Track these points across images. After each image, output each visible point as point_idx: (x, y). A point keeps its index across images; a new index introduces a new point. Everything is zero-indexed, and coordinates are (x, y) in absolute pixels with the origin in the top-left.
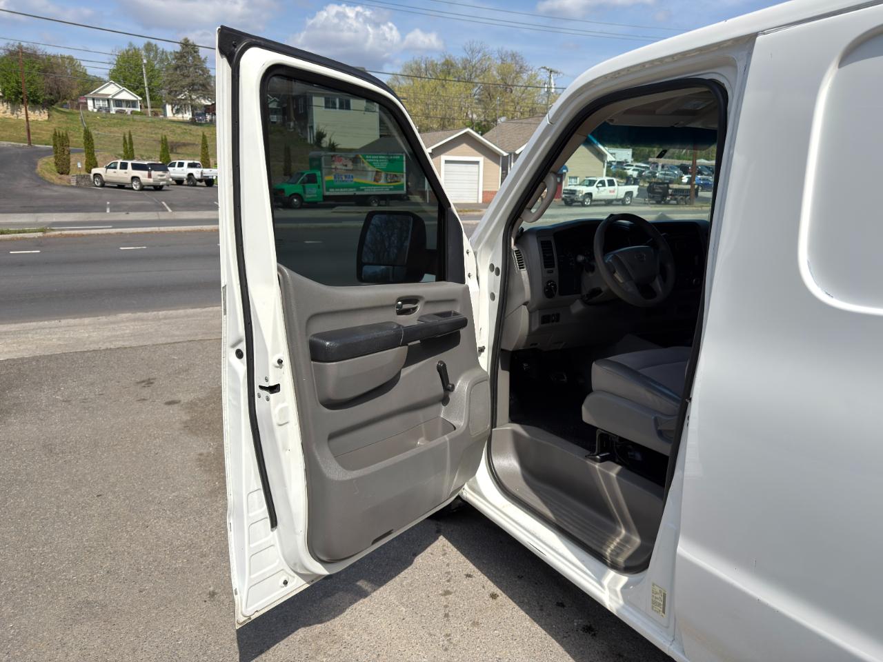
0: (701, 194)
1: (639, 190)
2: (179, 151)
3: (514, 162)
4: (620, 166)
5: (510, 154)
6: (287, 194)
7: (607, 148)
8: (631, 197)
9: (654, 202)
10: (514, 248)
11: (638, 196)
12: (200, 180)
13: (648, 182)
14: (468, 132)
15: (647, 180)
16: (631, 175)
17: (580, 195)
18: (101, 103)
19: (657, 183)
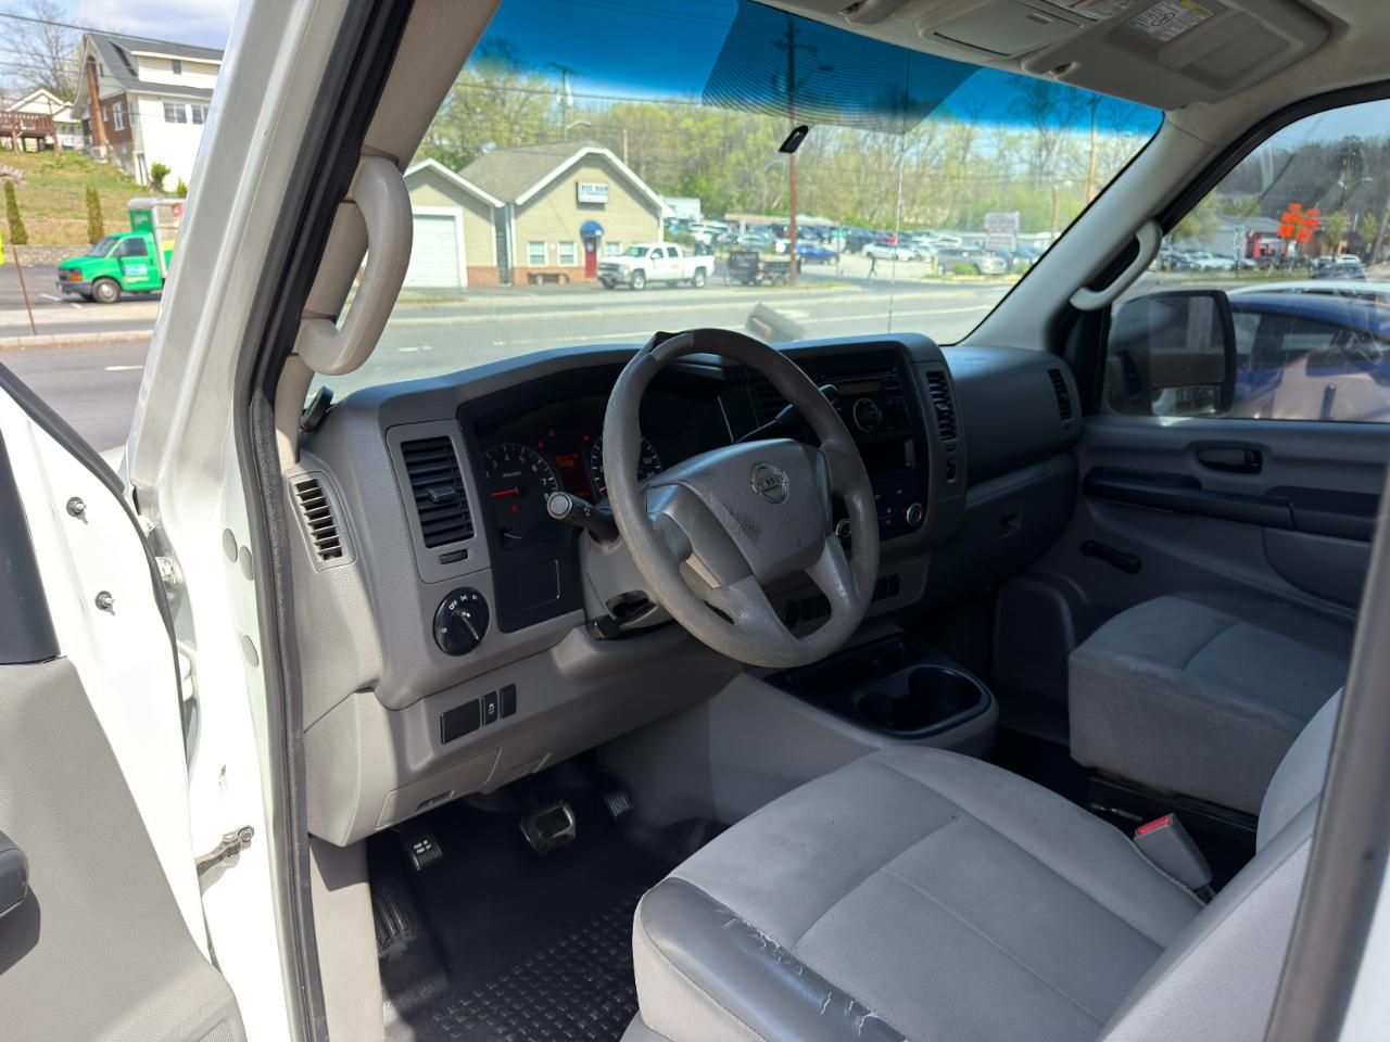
0: (805, 268)
1: (717, 264)
3: (516, 217)
4: (683, 227)
5: (508, 204)
6: (87, 278)
7: (661, 197)
8: (704, 274)
9: (739, 283)
10: (292, 470)
11: (715, 274)
13: (727, 251)
14: (431, 165)
15: (726, 248)
16: (701, 242)
17: (626, 272)
19: (742, 253)
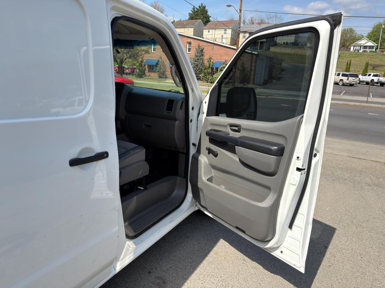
2: (377, 69)
12: (377, 83)
18: (357, 48)
